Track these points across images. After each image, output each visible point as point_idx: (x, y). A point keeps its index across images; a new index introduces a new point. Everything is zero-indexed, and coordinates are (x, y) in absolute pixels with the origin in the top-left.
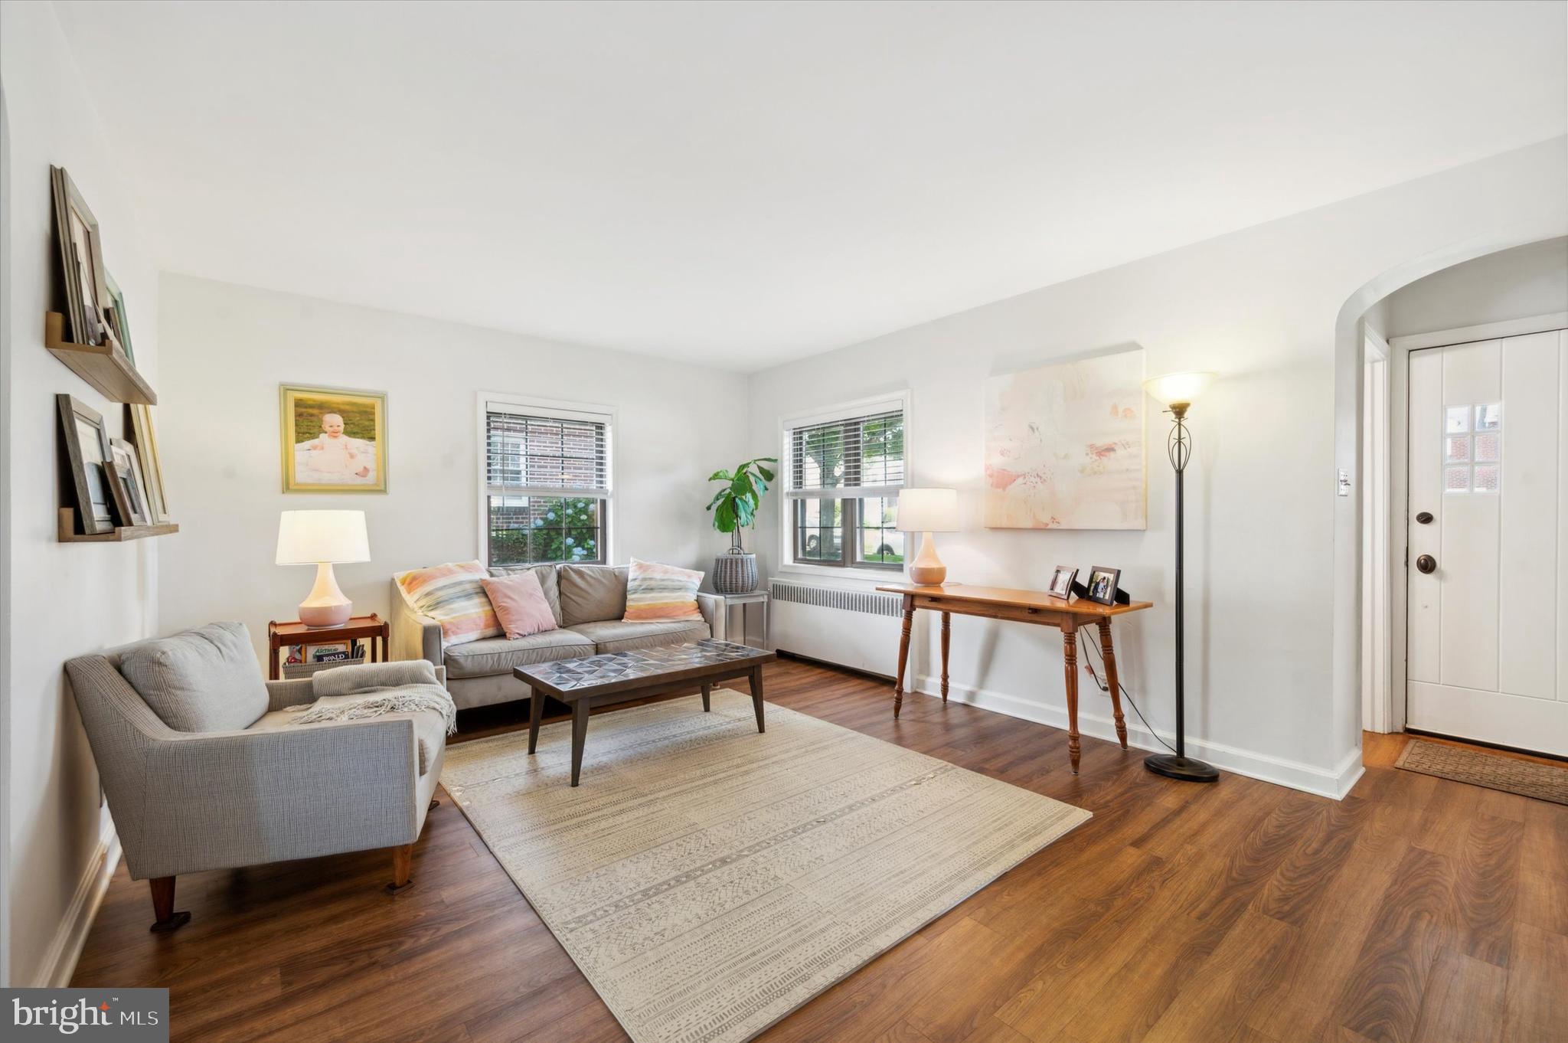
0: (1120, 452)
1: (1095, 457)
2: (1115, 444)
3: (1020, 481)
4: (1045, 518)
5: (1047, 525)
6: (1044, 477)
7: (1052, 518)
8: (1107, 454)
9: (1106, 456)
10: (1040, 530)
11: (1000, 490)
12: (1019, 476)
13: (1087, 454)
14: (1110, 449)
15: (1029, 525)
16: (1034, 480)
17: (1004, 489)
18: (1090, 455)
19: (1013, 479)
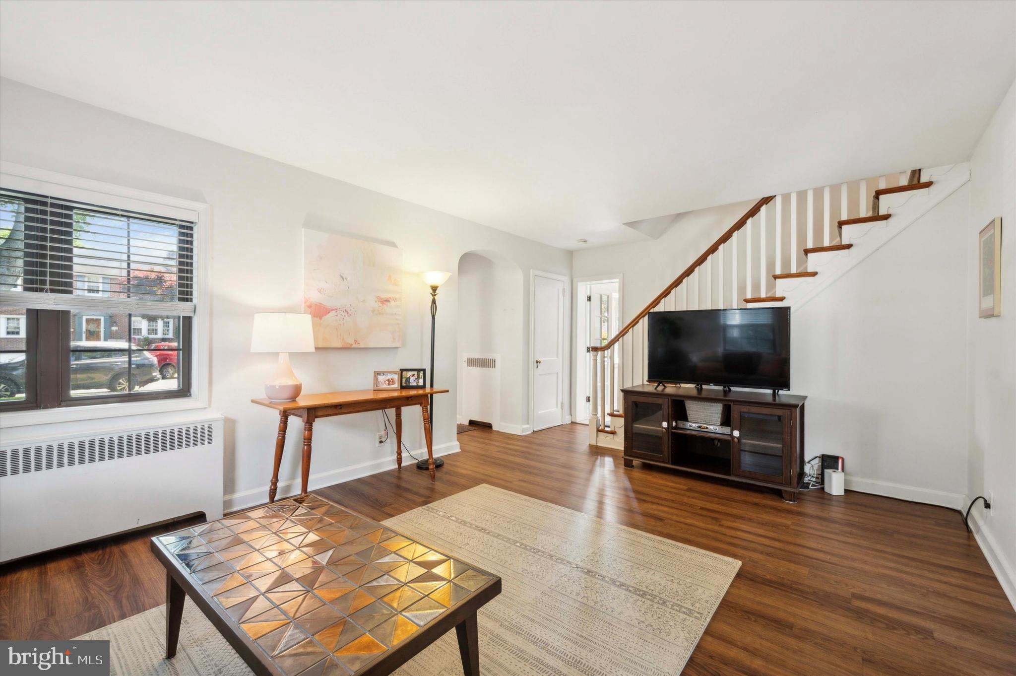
0: (392, 303)
1: (380, 304)
2: (390, 298)
3: (333, 313)
4: (350, 341)
5: (352, 345)
6: (350, 312)
7: (355, 340)
8: (386, 303)
9: (385, 304)
10: (347, 348)
11: (317, 319)
12: (332, 310)
13: (376, 302)
14: (387, 301)
15: (340, 345)
16: (344, 314)
17: (321, 319)
18: (378, 303)
19: (327, 311)
